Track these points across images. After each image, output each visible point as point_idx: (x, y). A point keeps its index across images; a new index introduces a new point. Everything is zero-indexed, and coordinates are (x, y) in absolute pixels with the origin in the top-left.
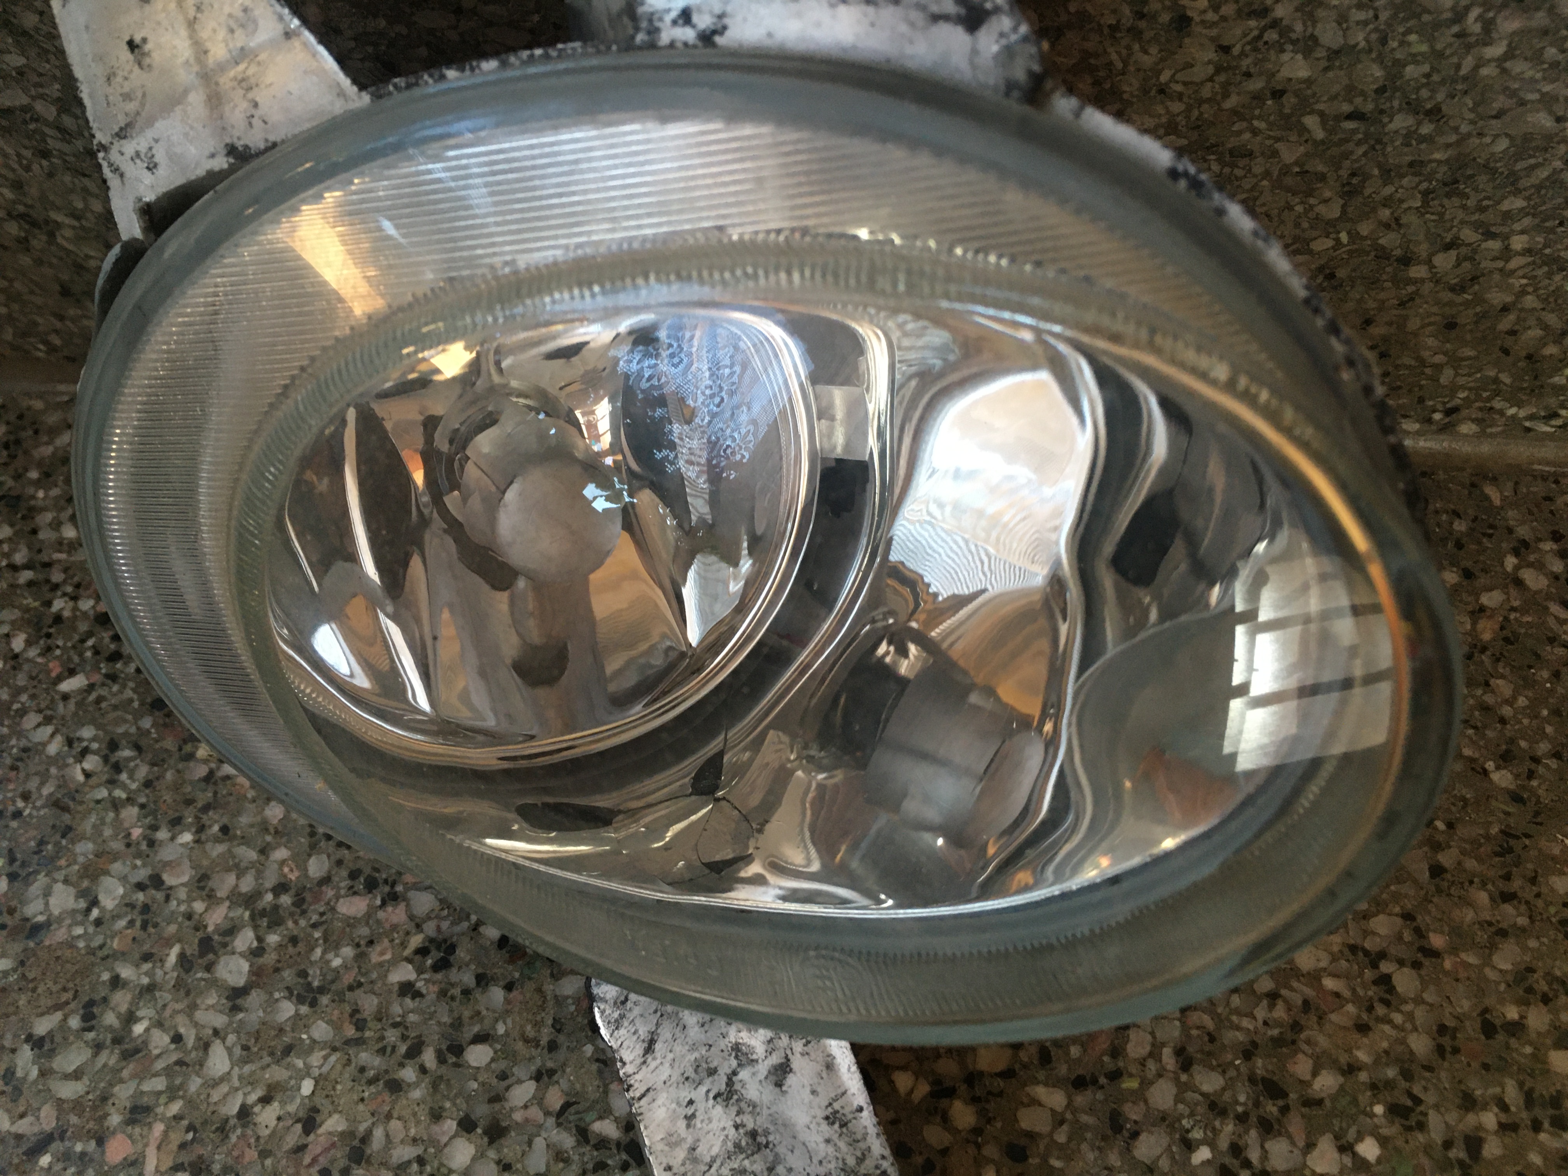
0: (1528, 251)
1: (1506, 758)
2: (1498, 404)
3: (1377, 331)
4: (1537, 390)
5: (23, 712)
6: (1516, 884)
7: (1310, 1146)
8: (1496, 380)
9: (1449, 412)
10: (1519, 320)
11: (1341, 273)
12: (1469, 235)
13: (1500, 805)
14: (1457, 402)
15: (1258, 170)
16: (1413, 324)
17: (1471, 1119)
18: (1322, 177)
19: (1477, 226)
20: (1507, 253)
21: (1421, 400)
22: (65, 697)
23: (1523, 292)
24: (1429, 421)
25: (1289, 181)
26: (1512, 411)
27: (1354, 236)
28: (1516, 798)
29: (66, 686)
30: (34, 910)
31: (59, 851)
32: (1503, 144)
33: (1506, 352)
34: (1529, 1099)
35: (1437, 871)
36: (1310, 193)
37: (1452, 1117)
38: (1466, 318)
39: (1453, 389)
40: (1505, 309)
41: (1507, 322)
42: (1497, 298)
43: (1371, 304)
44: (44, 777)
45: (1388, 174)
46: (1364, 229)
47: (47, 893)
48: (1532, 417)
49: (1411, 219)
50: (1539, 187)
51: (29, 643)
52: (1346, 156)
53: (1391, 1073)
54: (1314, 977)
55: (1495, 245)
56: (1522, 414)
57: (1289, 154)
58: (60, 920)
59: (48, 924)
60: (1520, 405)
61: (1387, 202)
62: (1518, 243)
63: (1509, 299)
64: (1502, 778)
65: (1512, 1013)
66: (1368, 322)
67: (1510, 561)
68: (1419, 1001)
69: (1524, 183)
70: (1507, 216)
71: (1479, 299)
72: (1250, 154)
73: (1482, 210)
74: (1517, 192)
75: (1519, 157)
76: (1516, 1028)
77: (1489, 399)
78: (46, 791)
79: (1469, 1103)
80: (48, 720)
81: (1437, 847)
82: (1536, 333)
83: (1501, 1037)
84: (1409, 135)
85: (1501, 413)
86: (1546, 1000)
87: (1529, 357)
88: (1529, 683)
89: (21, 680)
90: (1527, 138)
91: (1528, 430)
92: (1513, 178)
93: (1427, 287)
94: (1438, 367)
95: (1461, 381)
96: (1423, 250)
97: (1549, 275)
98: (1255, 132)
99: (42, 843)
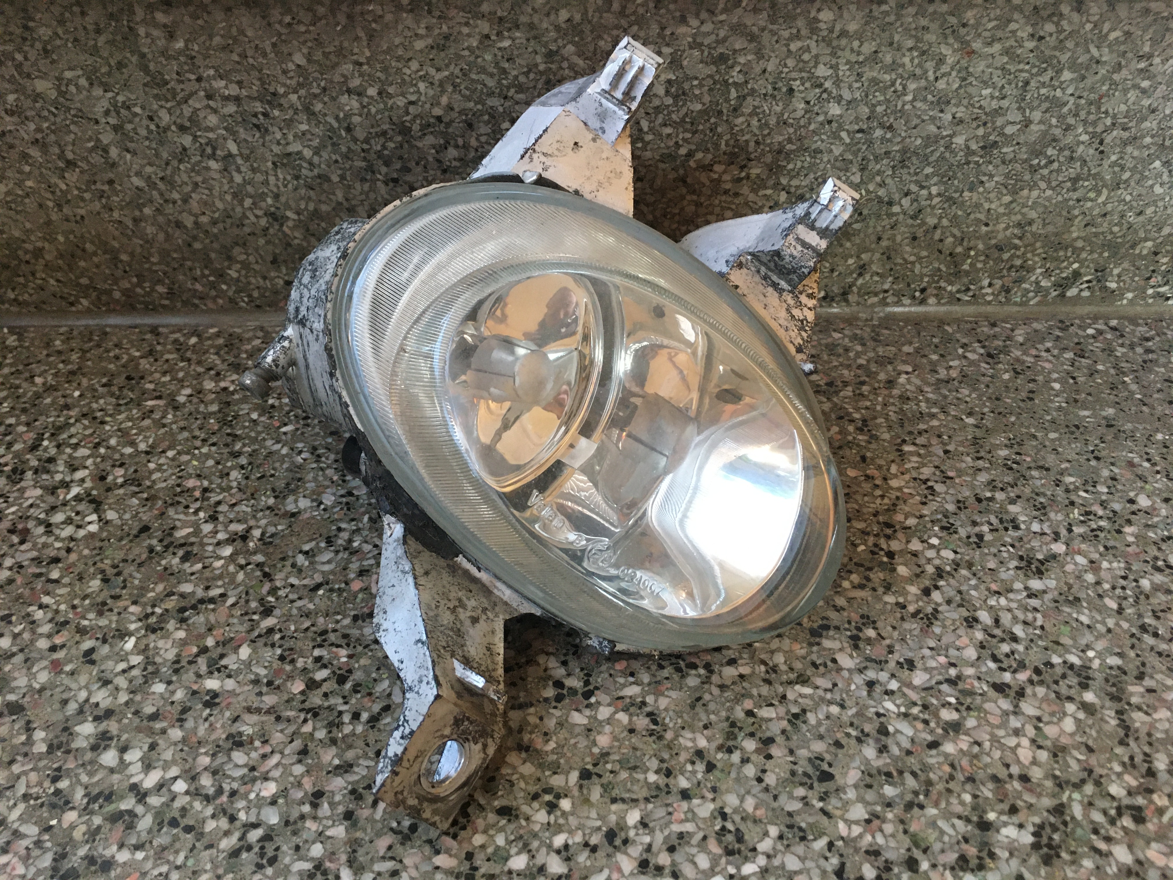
0: (939, 195)
1: (970, 414)
2: (943, 284)
3: (884, 243)
4: (958, 274)
5: (264, 439)
6: (982, 454)
7: (908, 542)
8: (939, 270)
9: (923, 291)
10: (943, 233)
11: (865, 212)
12: (914, 188)
13: (970, 429)
14: (924, 284)
15: (825, 159)
16: (899, 238)
17: (977, 529)
18: (851, 162)
19: (917, 182)
20: (930, 197)
21: (909, 285)
22: (285, 433)
23: (940, 218)
24: (914, 297)
25: (838, 164)
26: (949, 288)
27: (868, 191)
28: (976, 426)
29: (284, 429)
30: (291, 507)
31: (298, 487)
32: (919, 141)
33: (940, 252)
34: (1001, 521)
35: (946, 452)
36: (847, 170)
37: (969, 529)
38: (920, 233)
39: (922, 276)
40: (935, 227)
41: (937, 235)
42: (932, 221)
43: (879, 228)
44: (283, 462)
45: (877, 159)
46: (871, 187)
47: (296, 501)
48: (958, 291)
49: (888, 181)
50: (937, 161)
51: (260, 415)
52: (859, 150)
53: (939, 516)
54: (899, 489)
55: (924, 192)
56: (954, 289)
57: (837, 151)
58: (305, 510)
59: (299, 512)
60: (951, 283)
61: (879, 173)
62: (934, 190)
63: (936, 221)
64: (970, 421)
65: (988, 494)
66: (879, 239)
67: (960, 351)
68: (946, 493)
69: (931, 159)
70: (927, 176)
71: (924, 223)
72: (821, 152)
73: (916, 174)
74: (928, 164)
75: (926, 146)
76: (991, 499)
77: (938, 282)
78: (285, 466)
79: (975, 524)
80: (278, 442)
81: (945, 444)
82: (950, 240)
83: (985, 503)
84: (883, 139)
85: (944, 289)
86: (1002, 489)
87: (951, 254)
88: (975, 390)
89: (259, 429)
90: (928, 137)
91: (959, 300)
92: (926, 157)
93: (901, 217)
94: (913, 263)
95: (925, 271)
96: (896, 197)
97: (950, 207)
98: (823, 141)
99: (288, 484)
